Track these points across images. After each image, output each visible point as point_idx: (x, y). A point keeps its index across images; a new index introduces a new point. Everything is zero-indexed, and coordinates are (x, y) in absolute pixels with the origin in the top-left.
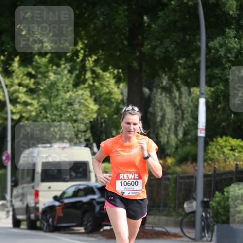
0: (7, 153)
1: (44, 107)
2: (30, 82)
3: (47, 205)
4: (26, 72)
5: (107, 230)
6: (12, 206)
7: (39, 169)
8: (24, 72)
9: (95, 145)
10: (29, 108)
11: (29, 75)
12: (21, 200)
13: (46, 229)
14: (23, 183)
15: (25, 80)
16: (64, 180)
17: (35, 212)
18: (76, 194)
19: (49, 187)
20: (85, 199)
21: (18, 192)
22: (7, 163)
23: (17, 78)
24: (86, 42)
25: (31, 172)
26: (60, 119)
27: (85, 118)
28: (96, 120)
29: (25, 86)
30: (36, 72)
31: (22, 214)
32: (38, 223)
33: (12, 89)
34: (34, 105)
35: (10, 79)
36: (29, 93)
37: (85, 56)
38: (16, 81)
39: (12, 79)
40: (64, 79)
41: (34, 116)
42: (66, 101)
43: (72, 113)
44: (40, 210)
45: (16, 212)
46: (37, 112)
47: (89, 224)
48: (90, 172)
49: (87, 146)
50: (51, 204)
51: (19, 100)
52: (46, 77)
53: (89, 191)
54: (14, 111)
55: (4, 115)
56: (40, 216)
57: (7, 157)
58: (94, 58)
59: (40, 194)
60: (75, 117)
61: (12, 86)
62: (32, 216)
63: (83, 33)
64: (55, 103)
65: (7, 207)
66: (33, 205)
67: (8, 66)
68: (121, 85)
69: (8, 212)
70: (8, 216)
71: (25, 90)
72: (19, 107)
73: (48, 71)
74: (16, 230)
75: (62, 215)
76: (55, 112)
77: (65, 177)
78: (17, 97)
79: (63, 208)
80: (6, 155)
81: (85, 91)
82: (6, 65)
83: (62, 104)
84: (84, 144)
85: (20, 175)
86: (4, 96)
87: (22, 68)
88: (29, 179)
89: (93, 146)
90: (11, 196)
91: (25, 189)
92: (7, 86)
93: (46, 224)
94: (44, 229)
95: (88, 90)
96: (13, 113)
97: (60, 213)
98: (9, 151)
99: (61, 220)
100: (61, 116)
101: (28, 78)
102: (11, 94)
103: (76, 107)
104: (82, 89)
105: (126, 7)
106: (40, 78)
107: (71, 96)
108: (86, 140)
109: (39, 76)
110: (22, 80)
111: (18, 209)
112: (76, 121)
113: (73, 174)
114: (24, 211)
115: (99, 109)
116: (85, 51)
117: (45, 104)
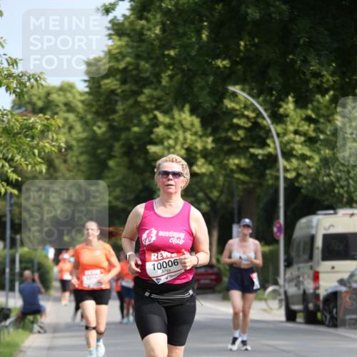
0: (279, 223)
1: (326, 162)
2: (309, 129)
3: (330, 291)
4: (304, 116)
6: (286, 293)
7: (319, 243)
8: (301, 116)
10: (308, 162)
11: (309, 120)
12: (296, 285)
13: (329, 322)
14: (298, 262)
15: (303, 126)
16: (353, 258)
17: (314, 300)
19: (333, 268)
21: (291, 274)
22: (279, 237)
23: (292, 124)
25: (308, 247)
26: (347, 177)
29: (302, 134)
30: (317, 115)
31: (297, 304)
32: (319, 315)
33: (286, 138)
34: (314, 159)
35: (283, 126)
36: (308, 144)
38: (291, 128)
39: (286, 125)
41: (312, 174)
44: (321, 298)
45: (290, 301)
46: (317, 169)
50: (335, 290)
51: (294, 153)
52: (329, 121)
54: (288, 167)
55: (274, 173)
56: (321, 305)
57: (279, 229)
59: (321, 276)
61: (285, 134)
62: (311, 306)
65: (280, 294)
66: (311, 291)
69: (280, 301)
70: (280, 307)
71: (302, 139)
72: (295, 162)
73: (333, 114)
74: (290, 325)
76: (341, 168)
77: (354, 253)
78: (293, 149)
80: (278, 225)
82: (274, 107)
85: (293, 254)
86: (275, 148)
87: (299, 111)
88: (306, 257)
90: (285, 280)
91: (301, 270)
92: (278, 135)
93: (328, 317)
94: (327, 322)
96: (286, 170)
98: (282, 220)
100: (349, 172)
101: (307, 123)
102: (283, 145)
109: (322, 120)
110: (299, 126)
111: (293, 296)
114: (301, 299)
117: (328, 156)
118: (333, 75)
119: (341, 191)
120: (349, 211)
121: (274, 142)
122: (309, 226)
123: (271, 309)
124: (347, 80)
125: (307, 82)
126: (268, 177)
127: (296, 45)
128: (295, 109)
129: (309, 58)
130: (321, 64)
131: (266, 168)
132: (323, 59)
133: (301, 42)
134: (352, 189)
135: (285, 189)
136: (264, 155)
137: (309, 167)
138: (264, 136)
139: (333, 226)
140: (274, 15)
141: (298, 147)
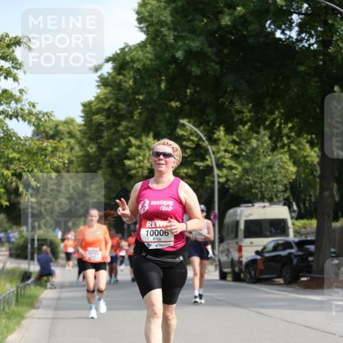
0: (215, 213)
1: (246, 171)
2: (235, 149)
3: (249, 259)
4: (231, 140)
5: (304, 281)
6: (219, 260)
7: (242, 226)
8: (229, 140)
9: (294, 204)
10: (234, 171)
11: (234, 142)
12: (227, 255)
14: (228, 239)
15: (230, 147)
16: (265, 236)
17: (239, 265)
18: (275, 248)
20: (284, 253)
21: (223, 248)
23: (223, 145)
24: (282, 111)
25: (235, 229)
26: (260, 181)
27: (283, 179)
28: (295, 181)
29: (230, 152)
30: (240, 139)
31: (227, 268)
32: (242, 275)
33: (219, 155)
34: (238, 169)
35: (217, 147)
36: (234, 159)
37: (281, 124)
38: (222, 148)
39: (219, 146)
40: (265, 145)
41: (237, 179)
42: (266, 164)
43: (271, 175)
44: (244, 263)
45: (223, 265)
46: (240, 176)
47: (287, 276)
48: (288, 228)
49: (285, 205)
50: (253, 258)
51: (225, 165)
52: (248, 143)
53: (287, 245)
54: (220, 174)
55: (211, 179)
56: (243, 268)
58: (290, 125)
59: (244, 249)
60: (274, 179)
61: (218, 152)
62: (237, 269)
63: (279, 103)
64: (256, 166)
65: (215, 261)
66: (237, 259)
67: (211, 135)
68: (316, 149)
69: (216, 266)
70: (216, 270)
71: (230, 155)
72: (225, 171)
73: (250, 139)
74: (222, 282)
75: (263, 268)
76: (257, 175)
77: (265, 233)
78: (223, 162)
79: (264, 262)
81: (284, 155)
82: (210, 134)
83: (262, 167)
84: (283, 203)
85: (224, 233)
86: (212, 162)
87: (227, 136)
88: (233, 236)
89: (292, 205)
90: (219, 252)
91: (230, 245)
92: (214, 153)
93: (248, 277)
94: (248, 280)
95: (288, 153)
96: (219, 177)
97: (261, 266)
98: (216, 211)
99: (262, 272)
100: (261, 178)
101: (233, 145)
102: (217, 160)
103: (276, 169)
104: (281, 153)
105: (317, 79)
106: (244, 145)
107: (270, 160)
108: (284, 199)
109: (243, 143)
110: (227, 147)
111: (225, 262)
112: (275, 182)
113: (273, 230)
114: (229, 265)
115: (298, 171)
116: (281, 119)
117: (247, 167)
118: (250, 111)
119: (257, 191)
120: (262, 204)
121: (211, 157)
122: (235, 214)
123: (209, 271)
124: (260, 115)
125: (233, 117)
126: (207, 181)
127: (225, 92)
128: (225, 136)
129: (234, 101)
130: (242, 104)
131: (205, 175)
132: (244, 101)
133: (229, 90)
134: (263, 190)
135: (219, 189)
136: (204, 166)
137: (235, 175)
138: (204, 153)
139: (251, 214)
140: (210, 72)
141: (227, 161)
